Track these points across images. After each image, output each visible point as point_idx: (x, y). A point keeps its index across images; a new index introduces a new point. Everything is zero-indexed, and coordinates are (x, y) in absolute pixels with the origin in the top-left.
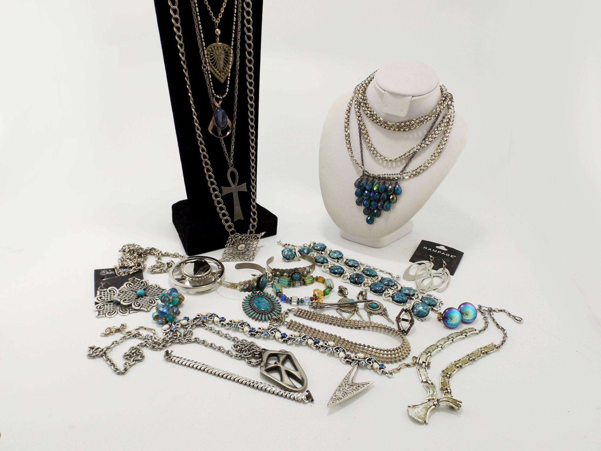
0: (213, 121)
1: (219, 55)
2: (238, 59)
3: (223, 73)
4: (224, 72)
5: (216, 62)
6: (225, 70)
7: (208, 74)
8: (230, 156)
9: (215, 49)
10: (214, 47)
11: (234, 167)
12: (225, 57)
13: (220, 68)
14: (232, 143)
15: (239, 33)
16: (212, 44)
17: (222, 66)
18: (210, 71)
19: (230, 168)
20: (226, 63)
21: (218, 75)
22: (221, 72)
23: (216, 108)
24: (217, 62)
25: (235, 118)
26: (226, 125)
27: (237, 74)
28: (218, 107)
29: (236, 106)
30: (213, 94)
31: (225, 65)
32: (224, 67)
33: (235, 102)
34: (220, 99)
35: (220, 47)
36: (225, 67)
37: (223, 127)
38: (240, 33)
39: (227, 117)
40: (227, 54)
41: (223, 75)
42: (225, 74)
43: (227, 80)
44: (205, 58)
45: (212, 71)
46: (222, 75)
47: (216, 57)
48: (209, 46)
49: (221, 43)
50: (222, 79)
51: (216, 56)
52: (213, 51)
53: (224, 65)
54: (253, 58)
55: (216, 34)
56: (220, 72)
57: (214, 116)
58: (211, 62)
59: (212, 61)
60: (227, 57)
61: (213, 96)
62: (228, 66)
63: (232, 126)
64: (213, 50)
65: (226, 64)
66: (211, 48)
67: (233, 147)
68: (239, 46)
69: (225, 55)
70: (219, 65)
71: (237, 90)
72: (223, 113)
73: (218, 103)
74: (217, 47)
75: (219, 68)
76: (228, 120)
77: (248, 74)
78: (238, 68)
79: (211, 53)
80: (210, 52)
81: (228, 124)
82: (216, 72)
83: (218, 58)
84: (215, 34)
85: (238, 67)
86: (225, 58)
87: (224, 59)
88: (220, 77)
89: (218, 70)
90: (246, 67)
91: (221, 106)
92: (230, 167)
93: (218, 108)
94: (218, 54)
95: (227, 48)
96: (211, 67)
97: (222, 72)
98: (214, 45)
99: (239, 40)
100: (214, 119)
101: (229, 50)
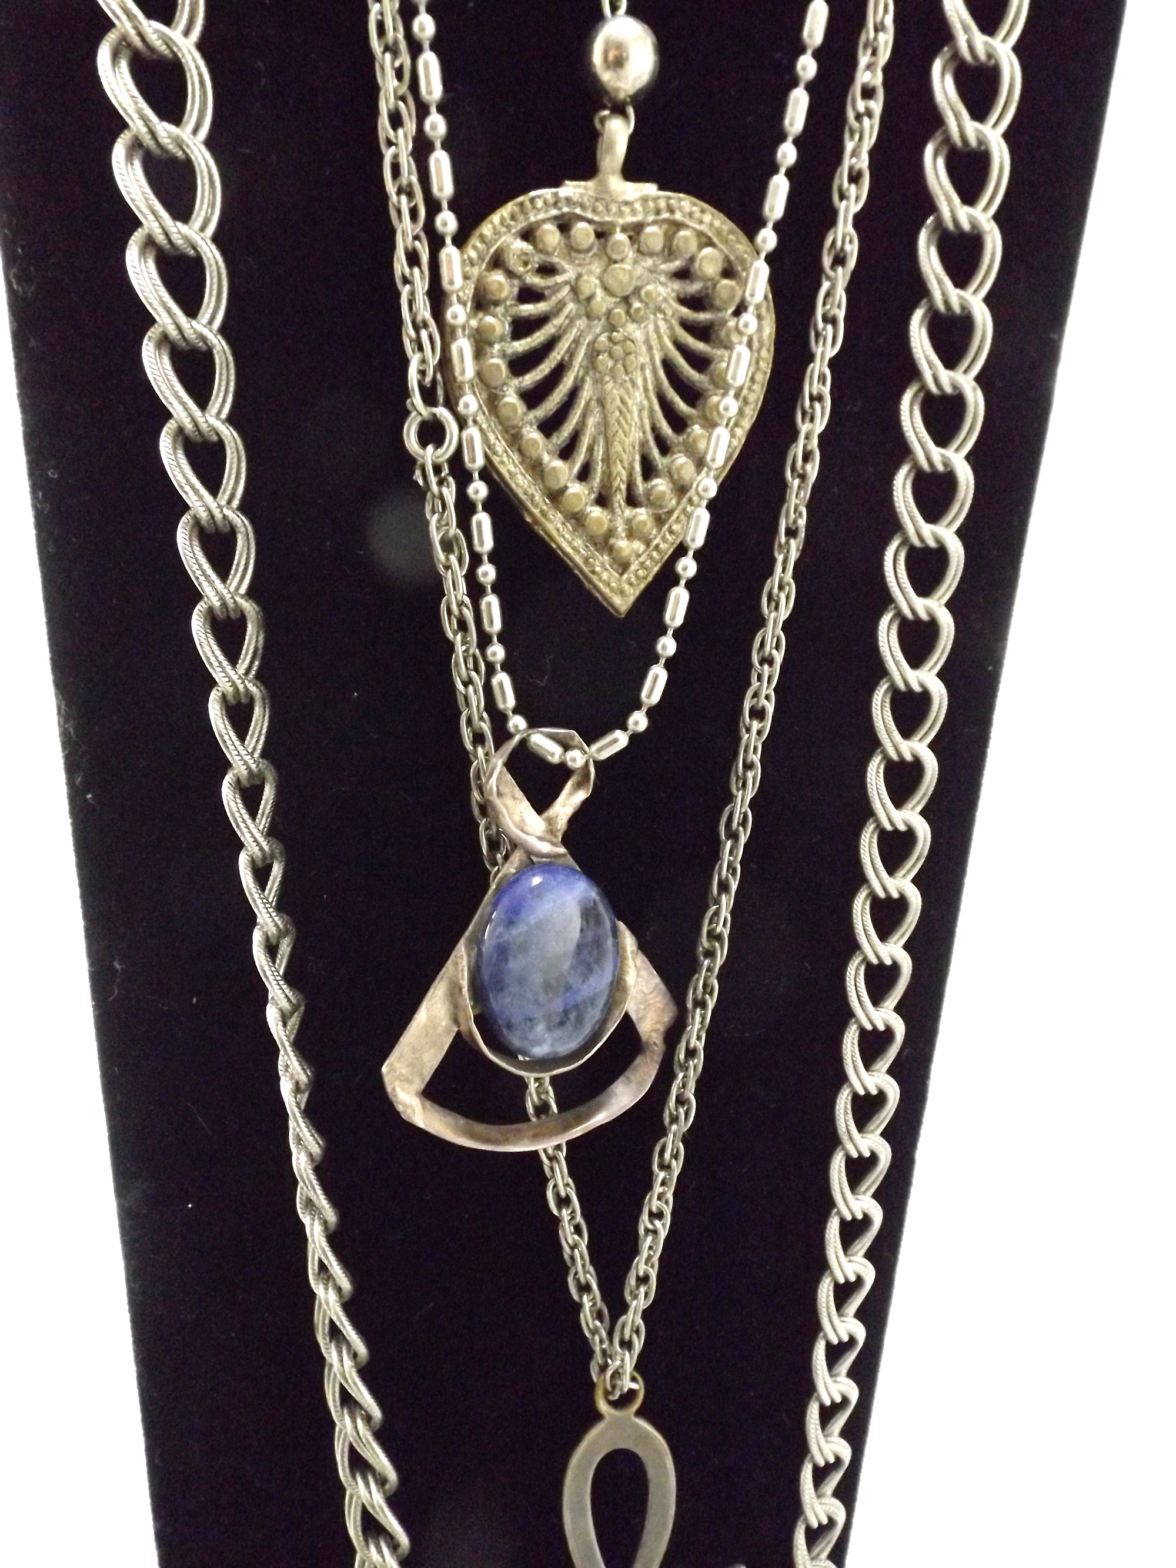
0: (454, 990)
1: (609, 313)
2: (822, 378)
3: (642, 514)
4: (651, 501)
5: (573, 394)
6: (661, 484)
7: (465, 508)
8: (616, 1305)
9: (572, 249)
10: (564, 226)
11: (639, 1413)
12: (679, 346)
13: (607, 460)
14: (658, 1189)
15: (869, 114)
16: (547, 193)
17: (635, 436)
18: (488, 474)
19: (598, 1417)
20: (682, 406)
21: (577, 519)
22: (619, 498)
23: (517, 858)
24: (586, 393)
25: (710, 954)
26: (603, 1023)
27: (791, 533)
28: (529, 853)
29: (743, 839)
30: (499, 719)
31: (666, 429)
32: (655, 452)
33: (729, 798)
34: (561, 773)
35: (635, 231)
36: (665, 448)
37: (573, 1045)
38: (877, 106)
39: (629, 941)
40: (703, 316)
41: (631, 534)
42: (660, 521)
43: (667, 577)
44: (447, 332)
45: (521, 483)
46: (621, 528)
47: (576, 342)
48: (509, 208)
49: (650, 189)
50: (623, 566)
51: (581, 323)
52: (547, 270)
53: (654, 429)
54: (978, 379)
55: (606, 77)
56: (602, 501)
57: (477, 941)
58: (515, 382)
59: (530, 379)
60: (699, 346)
61: (501, 734)
62: (702, 445)
63: (674, 1033)
64: (556, 260)
65: (679, 423)
66: (528, 235)
67: (663, 1227)
68: (853, 250)
69: (687, 326)
70: (605, 424)
71: (768, 690)
72: (588, 914)
73: (541, 802)
74: (602, 234)
75: (599, 453)
76: (631, 978)
77: (906, 541)
78: (813, 470)
79: (528, 295)
80: (510, 274)
81: (631, 1006)
82: (556, 496)
83: (593, 353)
84: (595, 79)
85: (807, 457)
86: (680, 361)
87: (668, 366)
88: (604, 543)
89: (584, 475)
90: (897, 467)
91: (566, 841)
92: (603, 1406)
93: (532, 862)
94: (602, 301)
95: (710, 243)
96: (515, 440)
97: (632, 501)
98: (568, 200)
99: (855, 178)
100: (465, 983)
101: (728, 272)
